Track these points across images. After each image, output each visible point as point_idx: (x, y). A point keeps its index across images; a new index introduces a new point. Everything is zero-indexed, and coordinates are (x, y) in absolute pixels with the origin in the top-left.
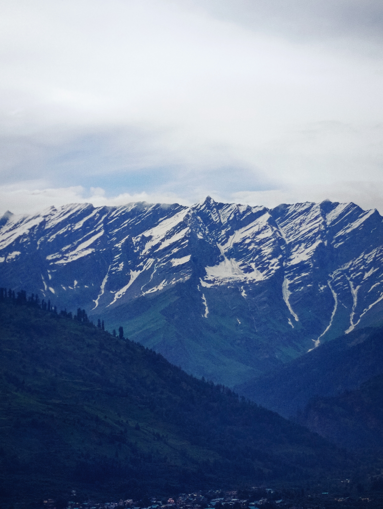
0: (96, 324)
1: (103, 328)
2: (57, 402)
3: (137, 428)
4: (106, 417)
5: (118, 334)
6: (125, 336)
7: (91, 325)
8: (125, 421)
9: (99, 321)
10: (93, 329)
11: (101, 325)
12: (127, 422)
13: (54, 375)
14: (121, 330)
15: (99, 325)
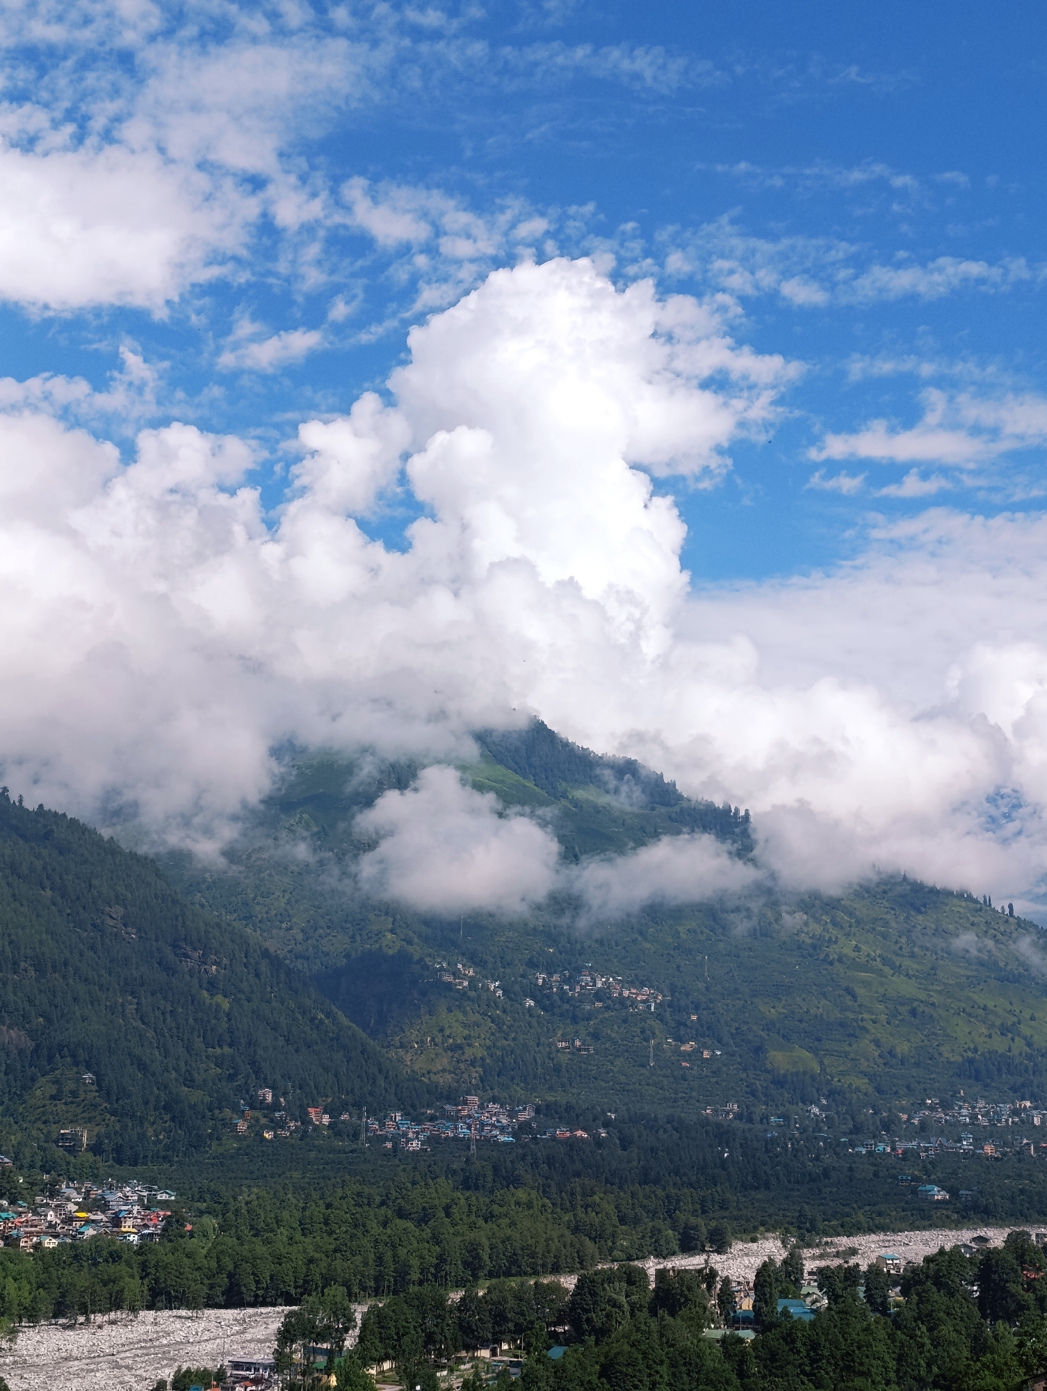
0: (982, 902)
1: (990, 905)
2: (939, 988)
3: (1033, 1018)
4: (995, 1006)
5: (1007, 911)
6: (1015, 914)
7: (976, 901)
8: (1018, 1011)
9: (985, 897)
10: (979, 906)
11: (987, 902)
12: (1021, 1012)
13: (935, 957)
14: (1011, 906)
15: (985, 901)
